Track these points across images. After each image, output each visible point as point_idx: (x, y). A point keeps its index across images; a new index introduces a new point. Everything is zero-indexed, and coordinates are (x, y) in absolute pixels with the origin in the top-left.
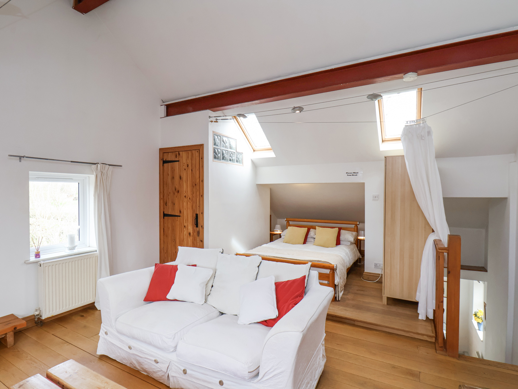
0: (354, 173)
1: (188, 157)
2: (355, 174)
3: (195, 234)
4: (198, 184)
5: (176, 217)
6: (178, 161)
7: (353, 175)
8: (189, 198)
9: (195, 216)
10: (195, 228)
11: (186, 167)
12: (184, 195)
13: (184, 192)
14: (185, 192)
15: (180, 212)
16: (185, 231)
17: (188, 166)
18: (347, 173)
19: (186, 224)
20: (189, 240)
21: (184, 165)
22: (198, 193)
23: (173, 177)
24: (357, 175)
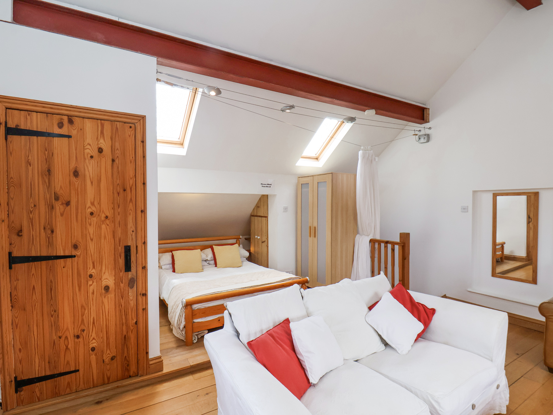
0: (268, 184)
1: (102, 132)
2: (269, 186)
3: (122, 285)
4: (131, 189)
5: (62, 260)
6: (69, 137)
7: (267, 187)
8: (103, 216)
9: (121, 250)
10: (122, 274)
11: (95, 153)
12: (90, 210)
13: (89, 204)
14: (93, 204)
15: (75, 247)
16: (91, 285)
17: (100, 150)
18: (261, 184)
19: (94, 271)
20: (105, 301)
21: (89, 147)
22: (131, 206)
23: (49, 171)
24: (270, 187)
